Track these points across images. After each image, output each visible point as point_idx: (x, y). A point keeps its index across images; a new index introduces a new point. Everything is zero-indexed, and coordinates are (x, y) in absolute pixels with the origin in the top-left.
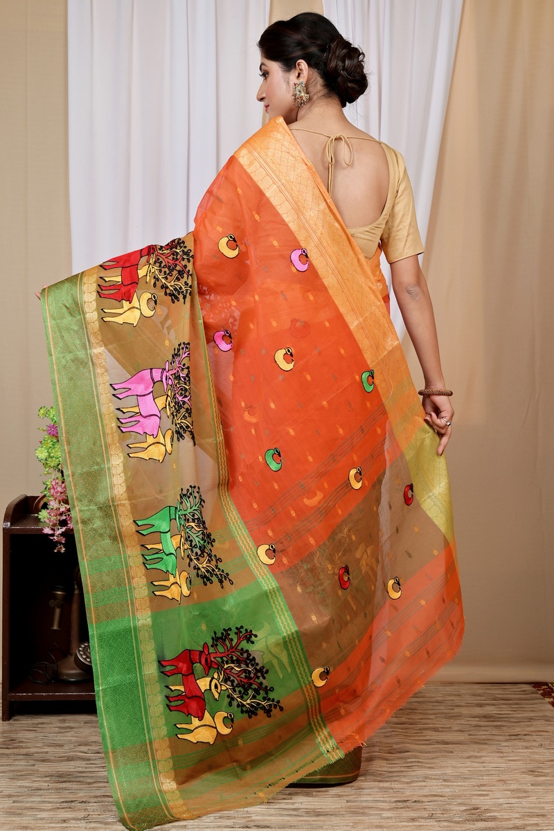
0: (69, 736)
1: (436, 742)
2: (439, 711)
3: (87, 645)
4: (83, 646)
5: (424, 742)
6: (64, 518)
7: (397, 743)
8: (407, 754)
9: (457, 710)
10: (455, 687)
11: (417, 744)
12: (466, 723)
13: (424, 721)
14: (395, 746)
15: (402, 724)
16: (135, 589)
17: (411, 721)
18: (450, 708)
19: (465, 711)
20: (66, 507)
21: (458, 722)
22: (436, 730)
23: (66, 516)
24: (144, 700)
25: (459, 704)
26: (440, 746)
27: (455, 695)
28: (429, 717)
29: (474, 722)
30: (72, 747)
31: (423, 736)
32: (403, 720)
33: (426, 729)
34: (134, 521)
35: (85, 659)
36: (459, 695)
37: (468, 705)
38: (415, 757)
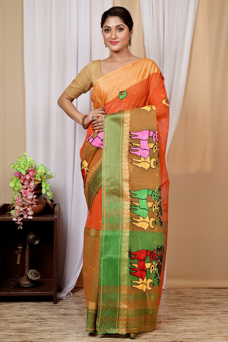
0: (25, 312)
1: (190, 315)
2: (191, 301)
3: (32, 270)
4: (30, 271)
5: (184, 315)
6: (22, 213)
7: (172, 315)
8: (176, 320)
9: (199, 300)
10: (198, 290)
11: (181, 316)
12: (203, 306)
13: (184, 305)
14: (171, 317)
15: (174, 306)
16: (124, 219)
17: (178, 305)
18: (196, 299)
19: (202, 301)
20: (23, 209)
21: (199, 305)
22: (189, 309)
23: (23, 213)
24: (120, 268)
25: (200, 297)
26: (191, 316)
27: (198, 293)
28: (186, 303)
29: (207, 306)
30: (26, 316)
31: (184, 312)
32: (175, 304)
33: (185, 309)
34: (130, 190)
35: (31, 277)
36: (200, 294)
37: (204, 298)
38: (180, 321)
